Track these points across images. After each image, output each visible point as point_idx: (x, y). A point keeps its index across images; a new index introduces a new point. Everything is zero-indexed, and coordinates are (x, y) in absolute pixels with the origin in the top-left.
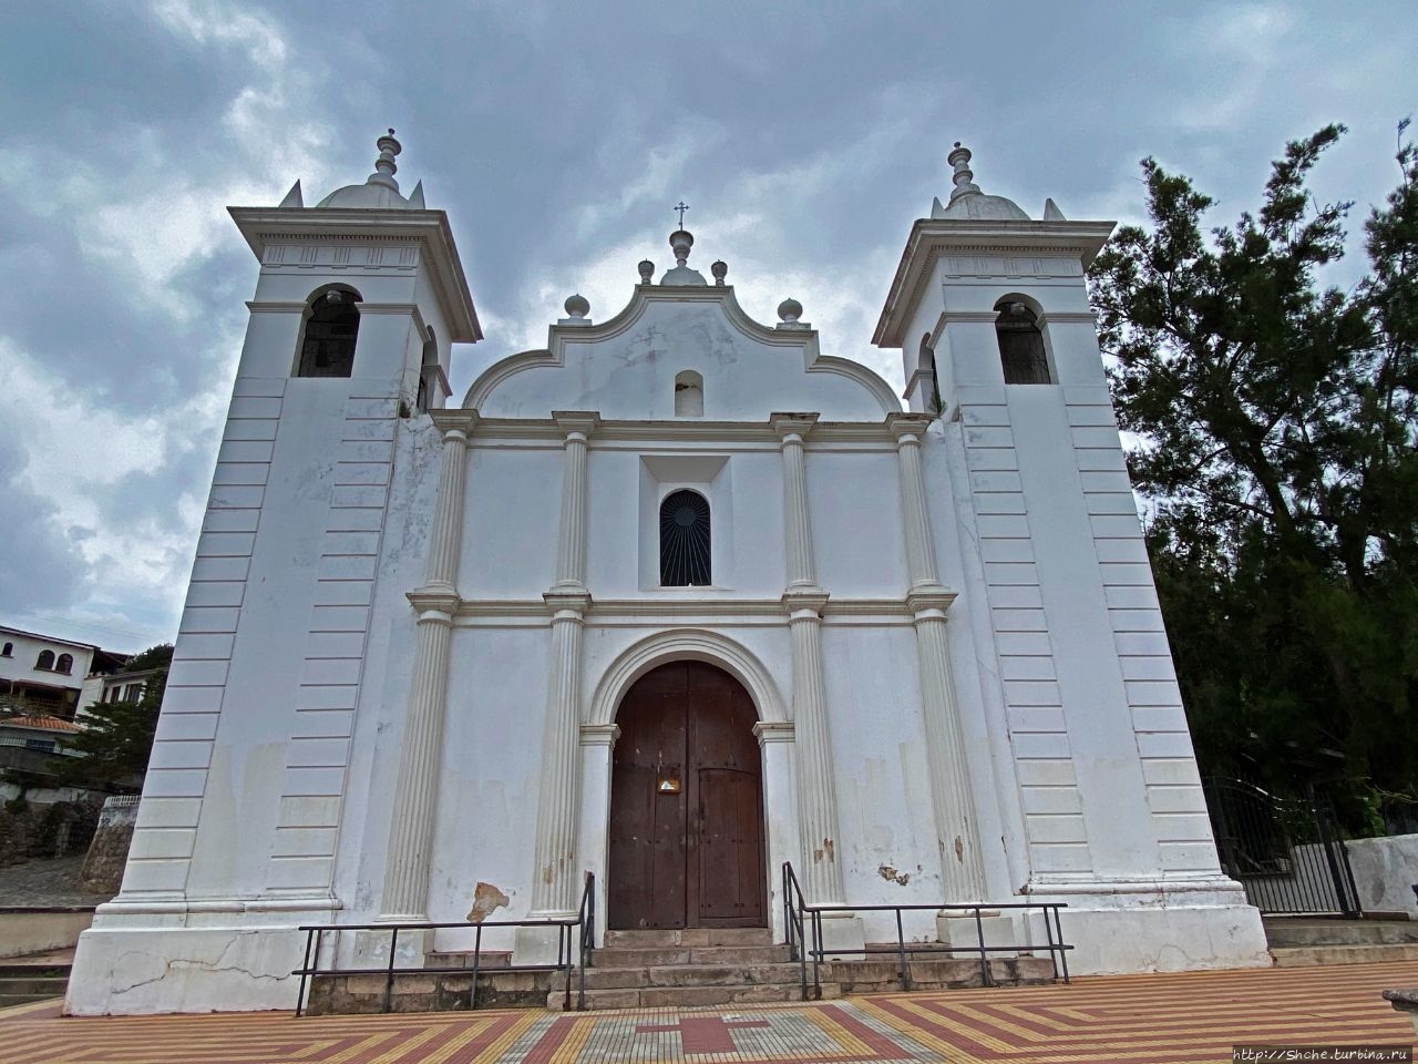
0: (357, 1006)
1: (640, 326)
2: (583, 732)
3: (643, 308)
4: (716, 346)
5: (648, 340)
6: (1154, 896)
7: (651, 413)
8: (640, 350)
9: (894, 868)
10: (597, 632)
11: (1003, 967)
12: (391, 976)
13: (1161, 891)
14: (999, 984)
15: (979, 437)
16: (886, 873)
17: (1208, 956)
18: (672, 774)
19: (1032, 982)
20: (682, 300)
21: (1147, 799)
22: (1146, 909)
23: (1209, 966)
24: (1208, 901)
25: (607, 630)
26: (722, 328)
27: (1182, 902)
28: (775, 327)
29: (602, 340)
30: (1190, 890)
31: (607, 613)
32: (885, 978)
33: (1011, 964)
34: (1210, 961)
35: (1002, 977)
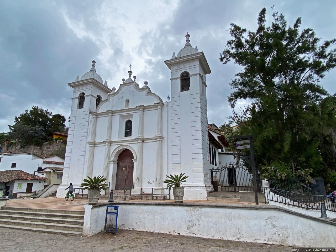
0: (79, 198)
1: (121, 92)
2: (109, 162)
3: (122, 88)
4: (132, 93)
5: (122, 94)
6: (189, 187)
7: (122, 108)
8: (121, 96)
9: (150, 182)
10: (112, 146)
11: (155, 197)
12: (82, 195)
13: (190, 186)
14: (155, 200)
15: (173, 104)
16: (149, 182)
17: (196, 198)
18: (124, 167)
19: (159, 200)
20: (127, 85)
21: (192, 170)
22: (187, 189)
23: (196, 200)
24: (198, 188)
25: (114, 146)
26: (133, 90)
27: (194, 188)
28: (141, 88)
29: (115, 96)
30: (195, 186)
31: (114, 143)
32: (139, 198)
33: (157, 197)
34: (196, 199)
35: (155, 199)
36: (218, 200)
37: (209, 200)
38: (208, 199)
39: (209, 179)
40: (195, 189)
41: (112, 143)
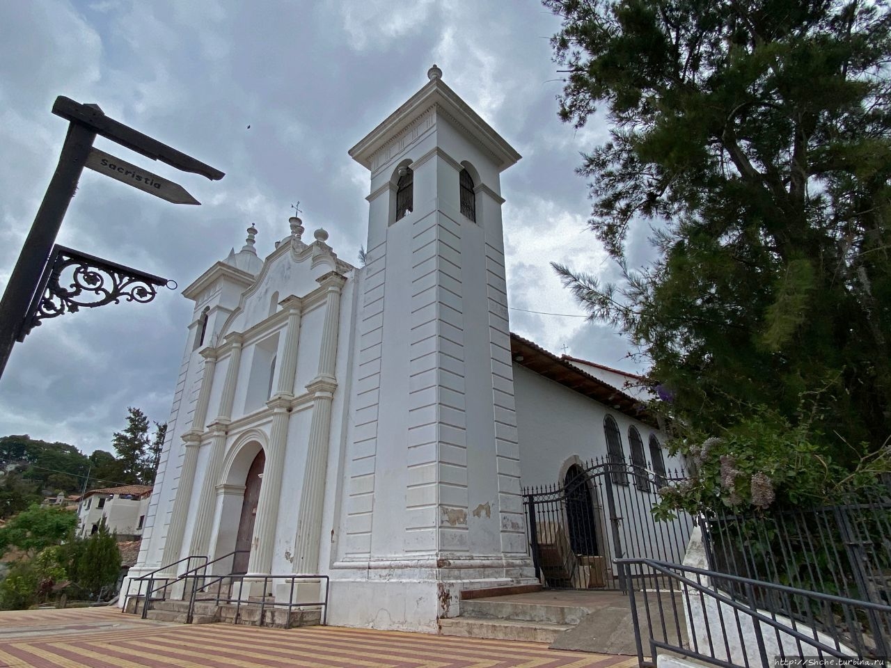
1: (266, 279)
2: (216, 489)
3: (269, 266)
4: (285, 273)
5: (267, 284)
6: (387, 571)
8: (264, 289)
9: (290, 552)
12: (138, 598)
13: (392, 567)
14: (267, 625)
15: (371, 270)
16: (287, 555)
17: (403, 620)
20: (280, 255)
22: (381, 581)
23: (402, 629)
25: (231, 437)
26: (289, 263)
27: (399, 576)
31: (233, 429)
33: (303, 614)
34: (402, 624)
35: (270, 621)
36: (476, 631)
37: (444, 630)
38: (440, 628)
39: (501, 534)
40: (404, 581)
41: (231, 430)
